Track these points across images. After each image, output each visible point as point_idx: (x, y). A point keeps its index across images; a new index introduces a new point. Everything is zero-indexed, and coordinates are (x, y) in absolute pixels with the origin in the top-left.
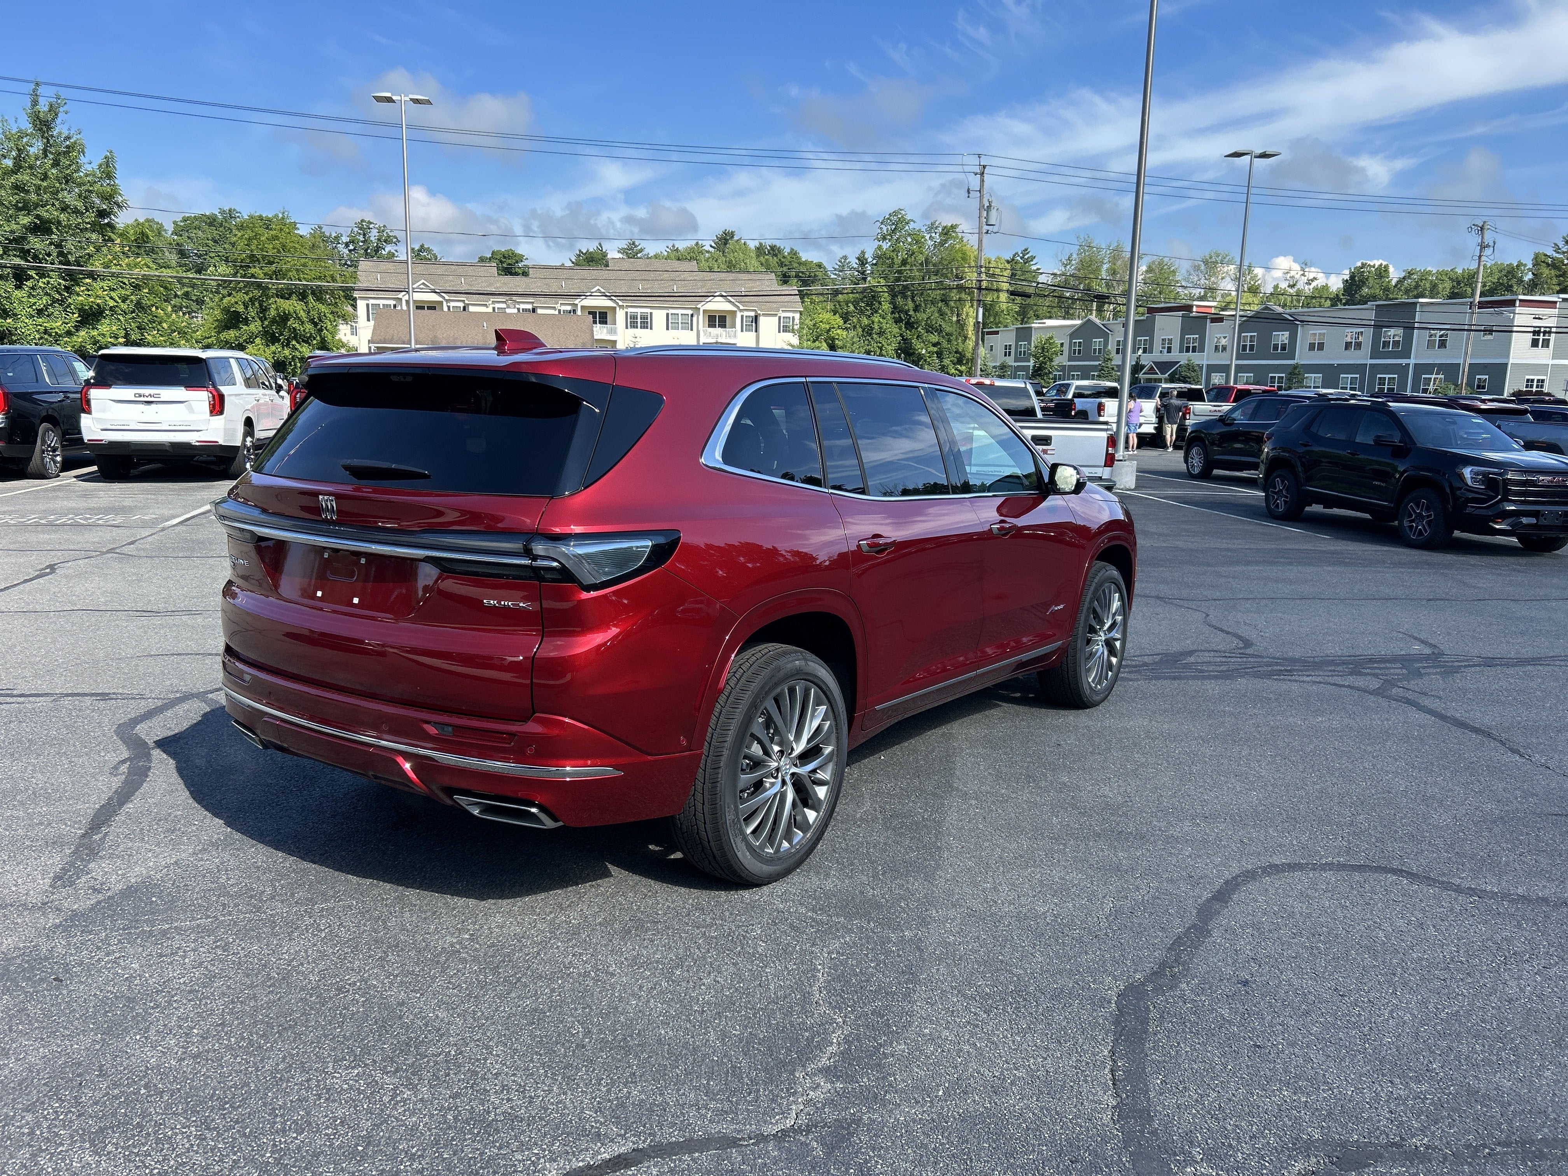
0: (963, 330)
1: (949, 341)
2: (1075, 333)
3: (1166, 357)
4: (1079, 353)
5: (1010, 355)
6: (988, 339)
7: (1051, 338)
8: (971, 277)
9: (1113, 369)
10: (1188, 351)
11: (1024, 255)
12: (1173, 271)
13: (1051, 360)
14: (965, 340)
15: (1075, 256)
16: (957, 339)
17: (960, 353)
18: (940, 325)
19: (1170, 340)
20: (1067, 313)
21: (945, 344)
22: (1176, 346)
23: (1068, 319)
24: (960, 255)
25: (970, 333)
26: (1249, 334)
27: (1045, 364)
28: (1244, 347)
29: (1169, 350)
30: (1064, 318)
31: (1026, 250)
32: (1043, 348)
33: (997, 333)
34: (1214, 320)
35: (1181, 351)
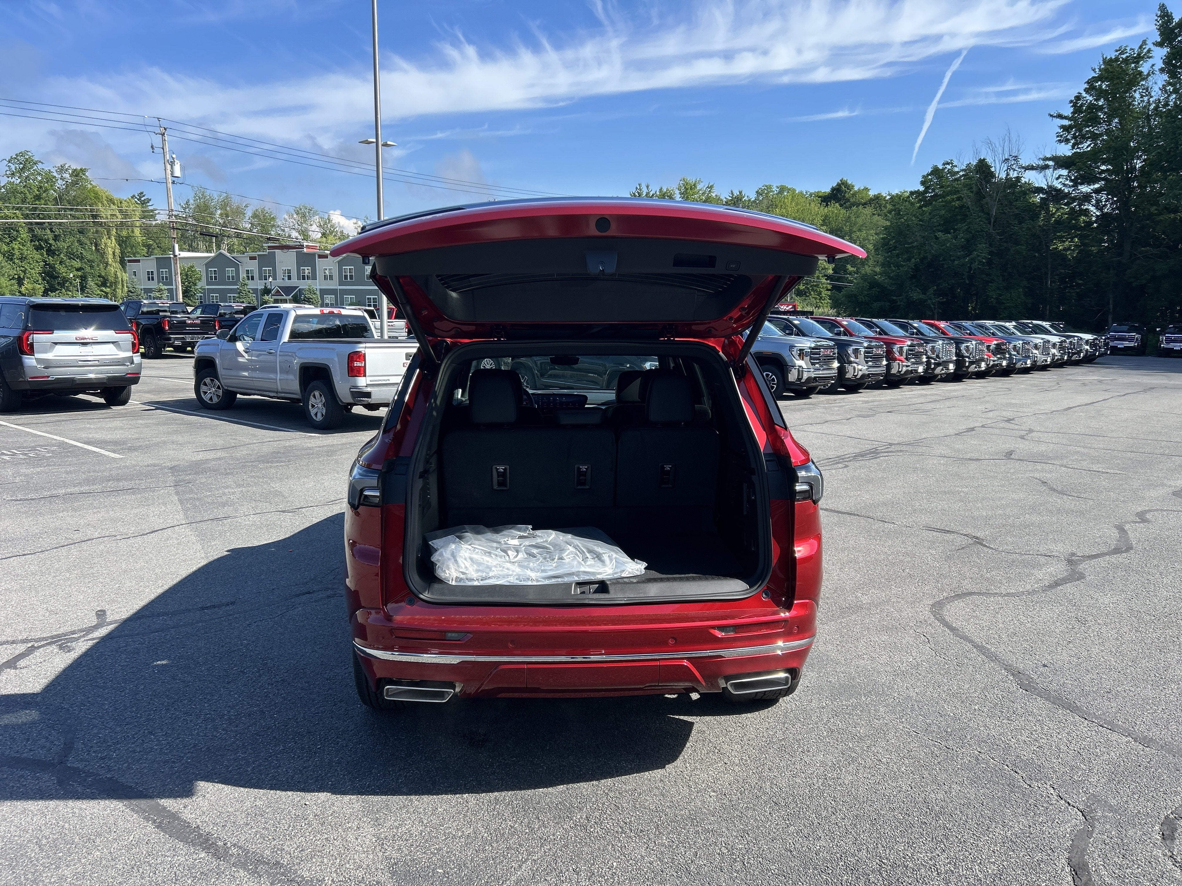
0: (103, 257)
1: (92, 267)
2: (210, 263)
3: (288, 283)
4: (215, 279)
5: (153, 279)
6: (130, 265)
7: (192, 267)
8: (106, 213)
9: (249, 292)
10: (304, 279)
11: (140, 197)
12: (273, 218)
13: (195, 284)
14: (106, 267)
15: (192, 202)
16: (98, 266)
17: (103, 277)
18: (81, 253)
19: (289, 271)
20: (191, 246)
21: (88, 269)
22: (294, 274)
23: (193, 251)
24: (93, 195)
25: (110, 260)
26: (348, 267)
27: (190, 287)
28: (346, 277)
29: (289, 278)
30: (189, 251)
31: (142, 193)
32: (187, 275)
33: (138, 261)
34: (320, 256)
35: (299, 279)
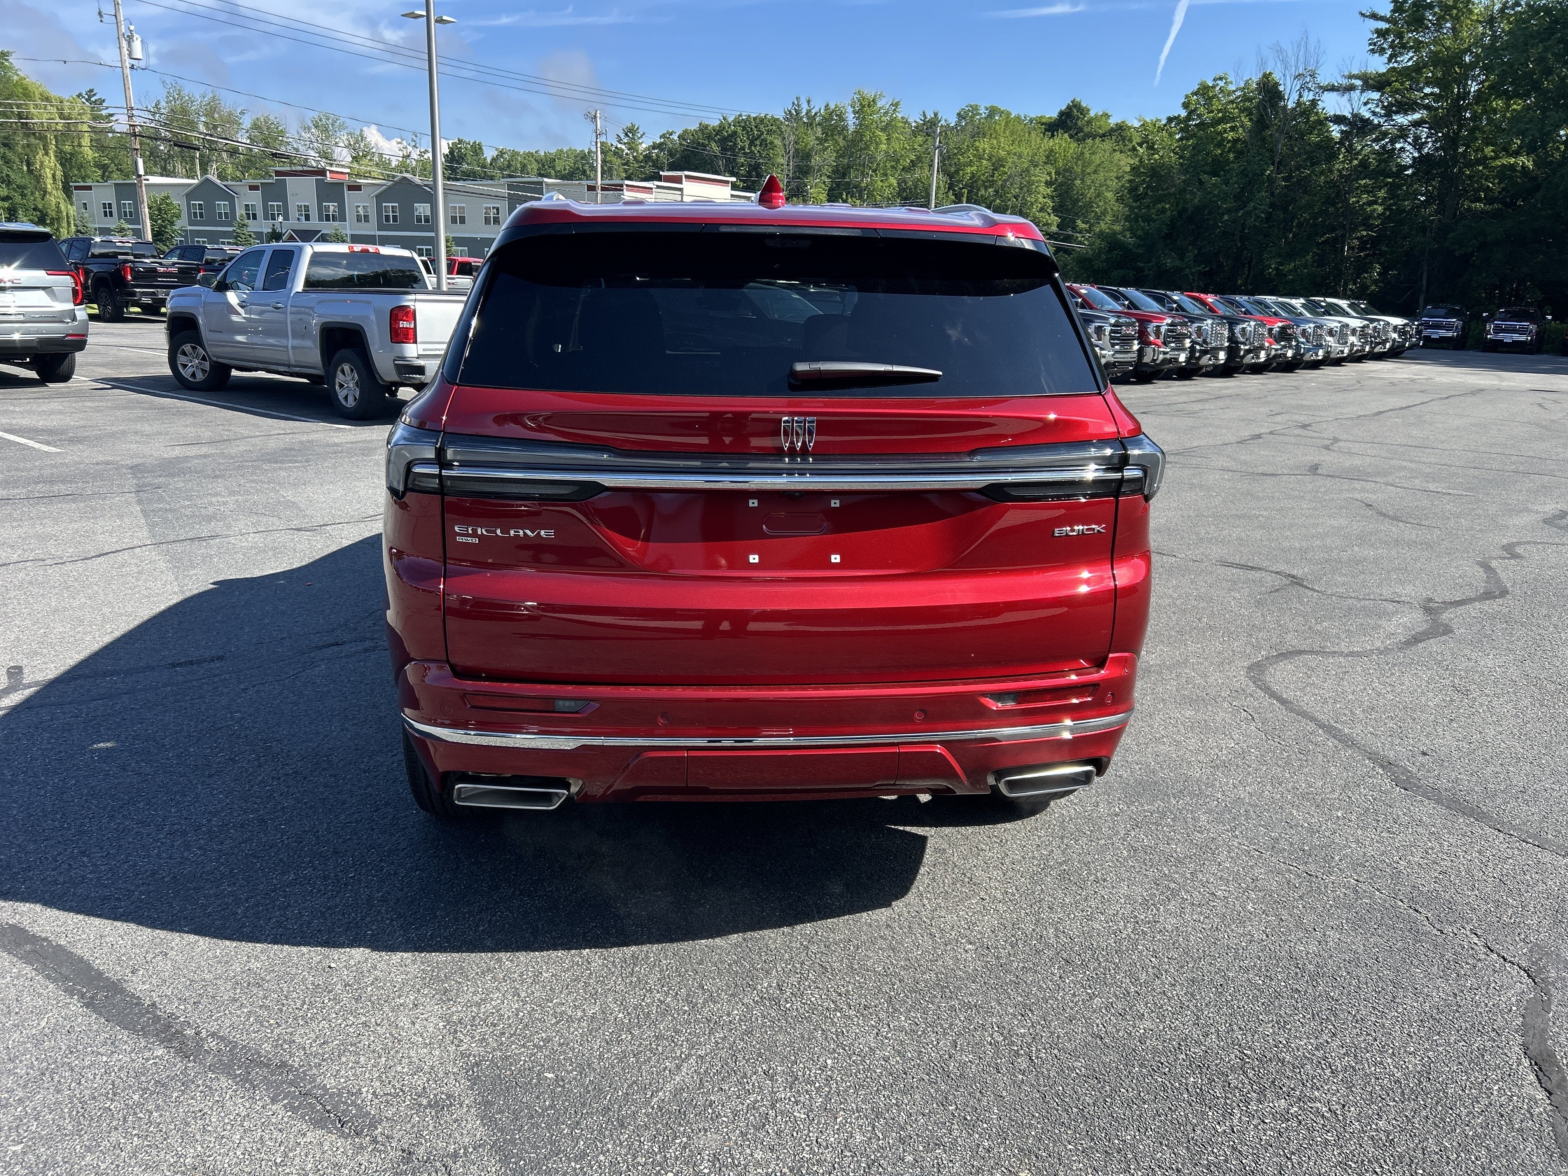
0: (38, 182)
1: (23, 195)
2: (192, 194)
3: (304, 225)
4: (201, 216)
5: (111, 215)
6: (78, 195)
7: (168, 198)
8: (40, 117)
9: (250, 236)
10: (328, 219)
11: (90, 97)
12: (282, 131)
13: (172, 223)
14: (44, 196)
15: (163, 104)
16: (32, 194)
17: (41, 211)
18: (8, 175)
19: (307, 208)
20: (164, 169)
21: (18, 198)
22: (314, 213)
23: (167, 176)
24: (21, 90)
25: (49, 186)
26: (390, 205)
27: (165, 227)
28: (387, 217)
29: (307, 218)
30: (162, 175)
31: (91, 91)
32: (160, 210)
33: (89, 188)
34: (352, 188)
35: (320, 219)
